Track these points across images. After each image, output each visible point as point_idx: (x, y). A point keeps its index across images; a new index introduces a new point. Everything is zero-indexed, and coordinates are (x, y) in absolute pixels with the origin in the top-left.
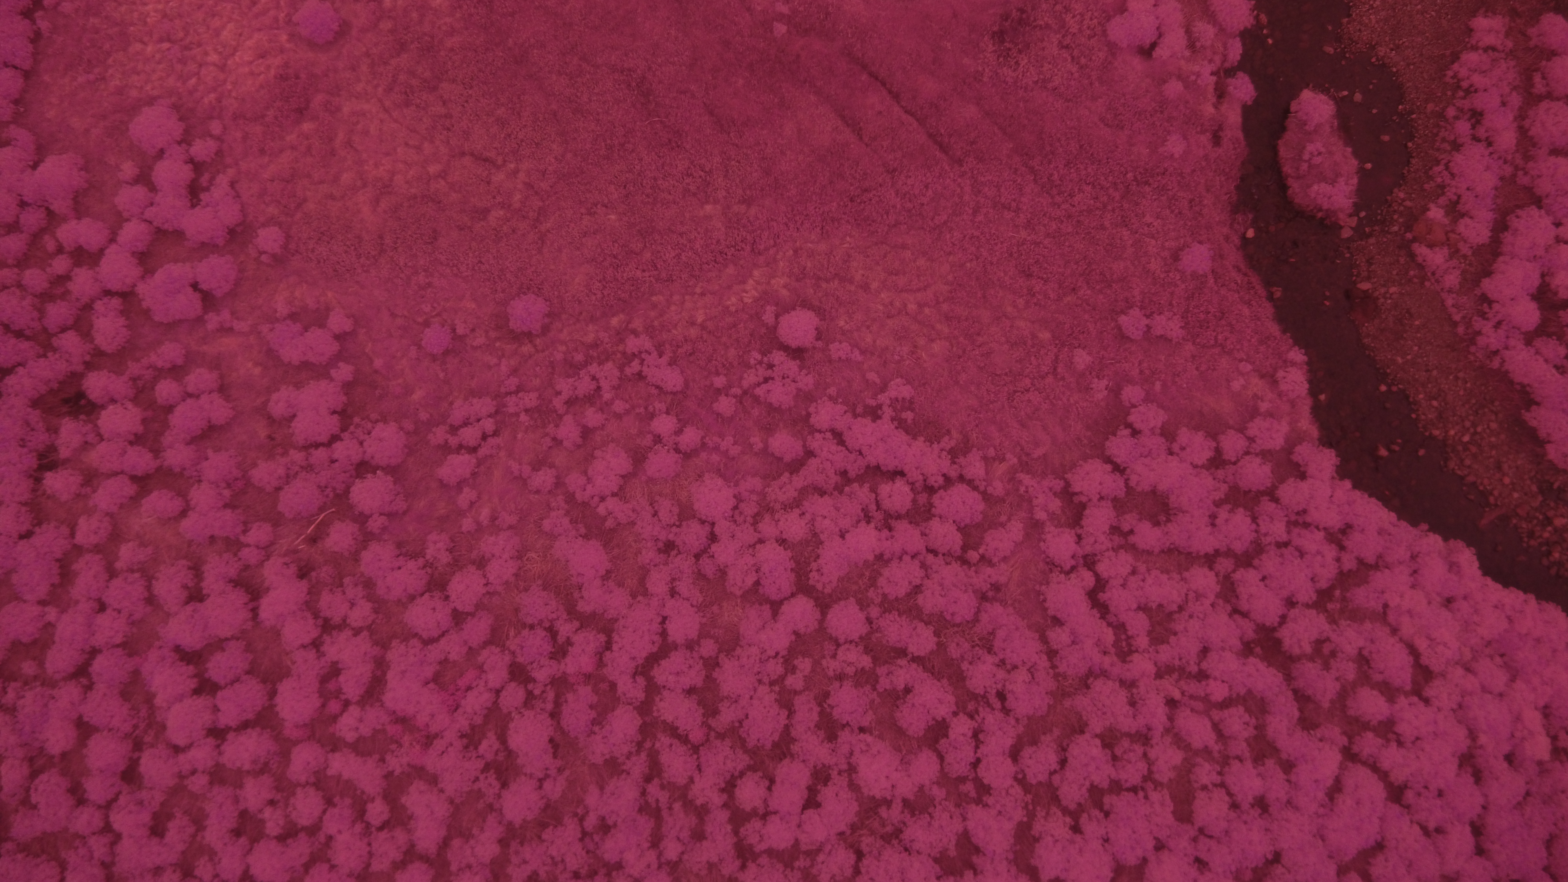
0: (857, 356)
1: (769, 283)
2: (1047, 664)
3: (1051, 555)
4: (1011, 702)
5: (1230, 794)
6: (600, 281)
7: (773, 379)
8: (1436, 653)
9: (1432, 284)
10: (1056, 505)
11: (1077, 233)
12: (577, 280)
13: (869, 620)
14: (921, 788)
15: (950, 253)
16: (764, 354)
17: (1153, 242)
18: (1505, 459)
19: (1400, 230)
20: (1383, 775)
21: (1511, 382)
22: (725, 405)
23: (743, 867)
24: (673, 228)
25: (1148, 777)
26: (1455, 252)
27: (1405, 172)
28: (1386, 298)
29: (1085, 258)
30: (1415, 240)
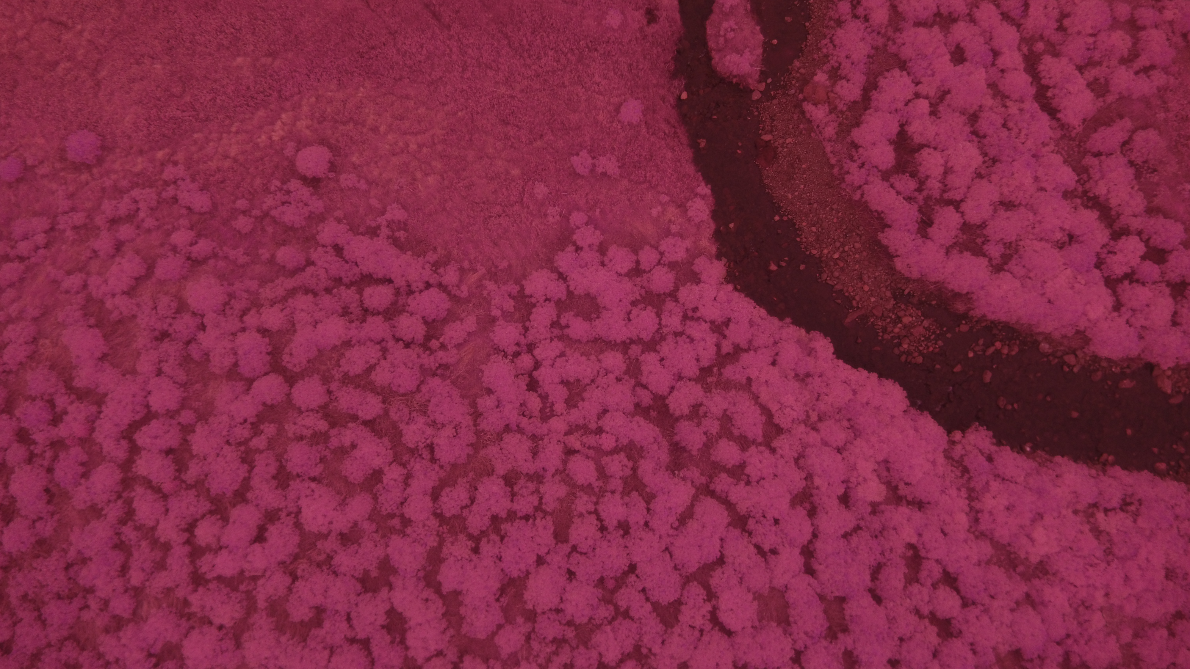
0: (363, 185)
1: (294, 125)
2: (471, 423)
3: (496, 342)
4: (437, 455)
5: (599, 519)
6: (146, 120)
7: (290, 203)
8: (784, 414)
9: (816, 135)
10: (509, 305)
11: (544, 90)
12: (127, 119)
13: (329, 392)
14: (356, 524)
15: (444, 104)
16: (284, 182)
17: (601, 98)
18: (865, 272)
19: (796, 92)
20: (729, 505)
21: (871, 211)
22: (243, 223)
23: (196, 591)
24: (208, 75)
25: (538, 508)
26: (833, 110)
27: (803, 46)
28: (783, 147)
29: (550, 110)
30: (805, 99)
